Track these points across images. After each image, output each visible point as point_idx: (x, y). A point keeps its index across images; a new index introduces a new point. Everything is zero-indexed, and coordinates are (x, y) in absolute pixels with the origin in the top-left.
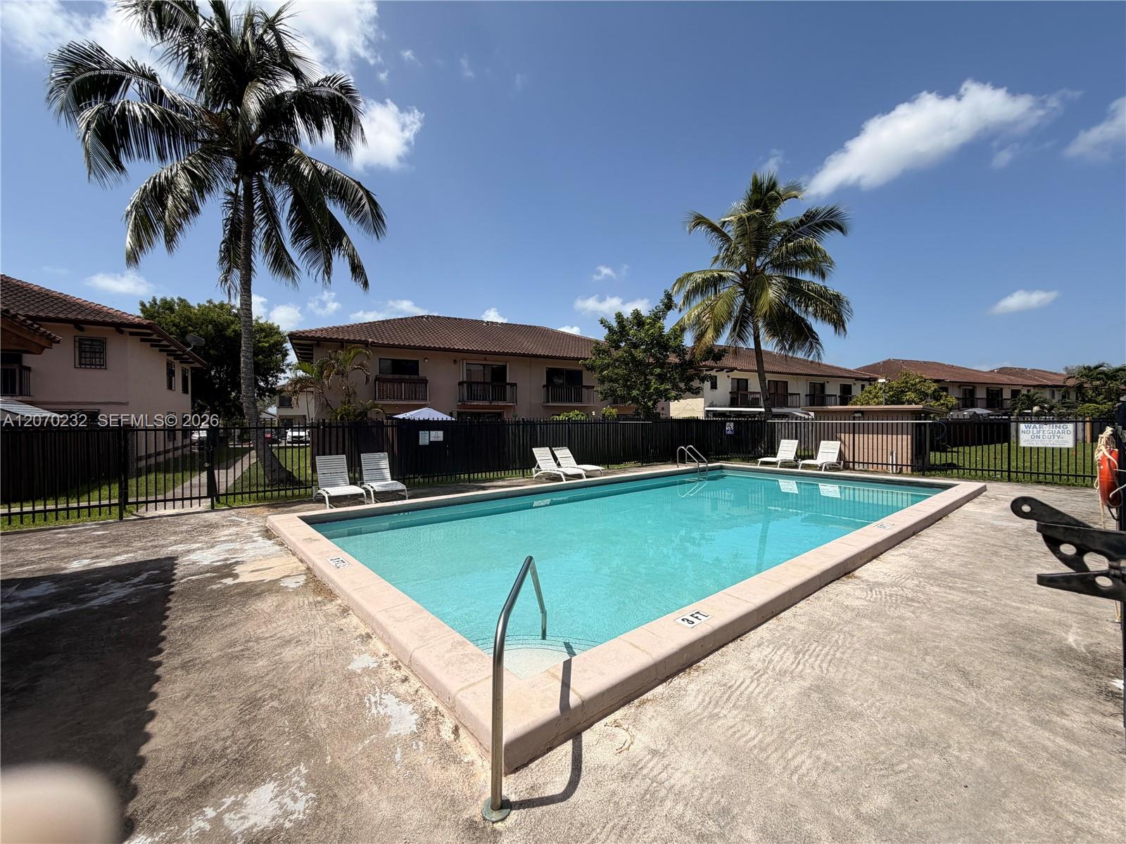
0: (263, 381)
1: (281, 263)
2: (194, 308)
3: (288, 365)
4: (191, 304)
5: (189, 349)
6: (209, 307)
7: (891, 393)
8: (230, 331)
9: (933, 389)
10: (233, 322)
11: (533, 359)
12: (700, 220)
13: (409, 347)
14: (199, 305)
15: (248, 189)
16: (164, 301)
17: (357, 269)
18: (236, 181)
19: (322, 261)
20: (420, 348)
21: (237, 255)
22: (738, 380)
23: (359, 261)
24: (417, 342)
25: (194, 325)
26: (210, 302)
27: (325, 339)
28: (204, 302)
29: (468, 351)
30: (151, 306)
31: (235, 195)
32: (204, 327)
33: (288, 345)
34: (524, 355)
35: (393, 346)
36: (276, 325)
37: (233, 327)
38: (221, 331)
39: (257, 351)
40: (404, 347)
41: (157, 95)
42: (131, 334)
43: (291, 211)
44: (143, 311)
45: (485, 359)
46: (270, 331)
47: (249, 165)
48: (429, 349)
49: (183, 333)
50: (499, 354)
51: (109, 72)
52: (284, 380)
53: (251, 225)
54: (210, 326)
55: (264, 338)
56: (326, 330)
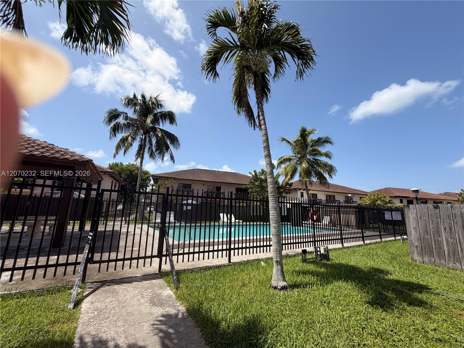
0: (142, 190)
1: (152, 155)
2: (124, 165)
3: (151, 184)
4: (124, 164)
5: (122, 179)
6: (129, 165)
7: (371, 201)
8: (134, 173)
9: (388, 200)
10: (135, 170)
11: (231, 184)
12: (284, 139)
13: (188, 180)
14: (126, 165)
15: (145, 137)
16: (116, 163)
17: (172, 158)
18: (142, 135)
19: (161, 157)
20: (192, 180)
21: (140, 154)
22: (313, 194)
23: (173, 155)
24: (191, 178)
25: (124, 171)
26: (129, 163)
27: (162, 177)
28: (127, 163)
29: (208, 181)
30: (112, 165)
31: (142, 139)
32: (126, 172)
33: (151, 178)
34: (227, 183)
35: (183, 179)
36: (148, 171)
37: (135, 171)
38: (131, 173)
39: (142, 180)
40: (187, 180)
41: (127, 118)
42: (108, 174)
43: (155, 144)
44: (109, 166)
45: (214, 184)
46: (146, 173)
47: (146, 132)
48: (195, 180)
49: (120, 174)
50: (218, 182)
51: (117, 113)
52: (149, 189)
53: (145, 145)
54: (128, 171)
55: (144, 175)
56: (163, 174)
